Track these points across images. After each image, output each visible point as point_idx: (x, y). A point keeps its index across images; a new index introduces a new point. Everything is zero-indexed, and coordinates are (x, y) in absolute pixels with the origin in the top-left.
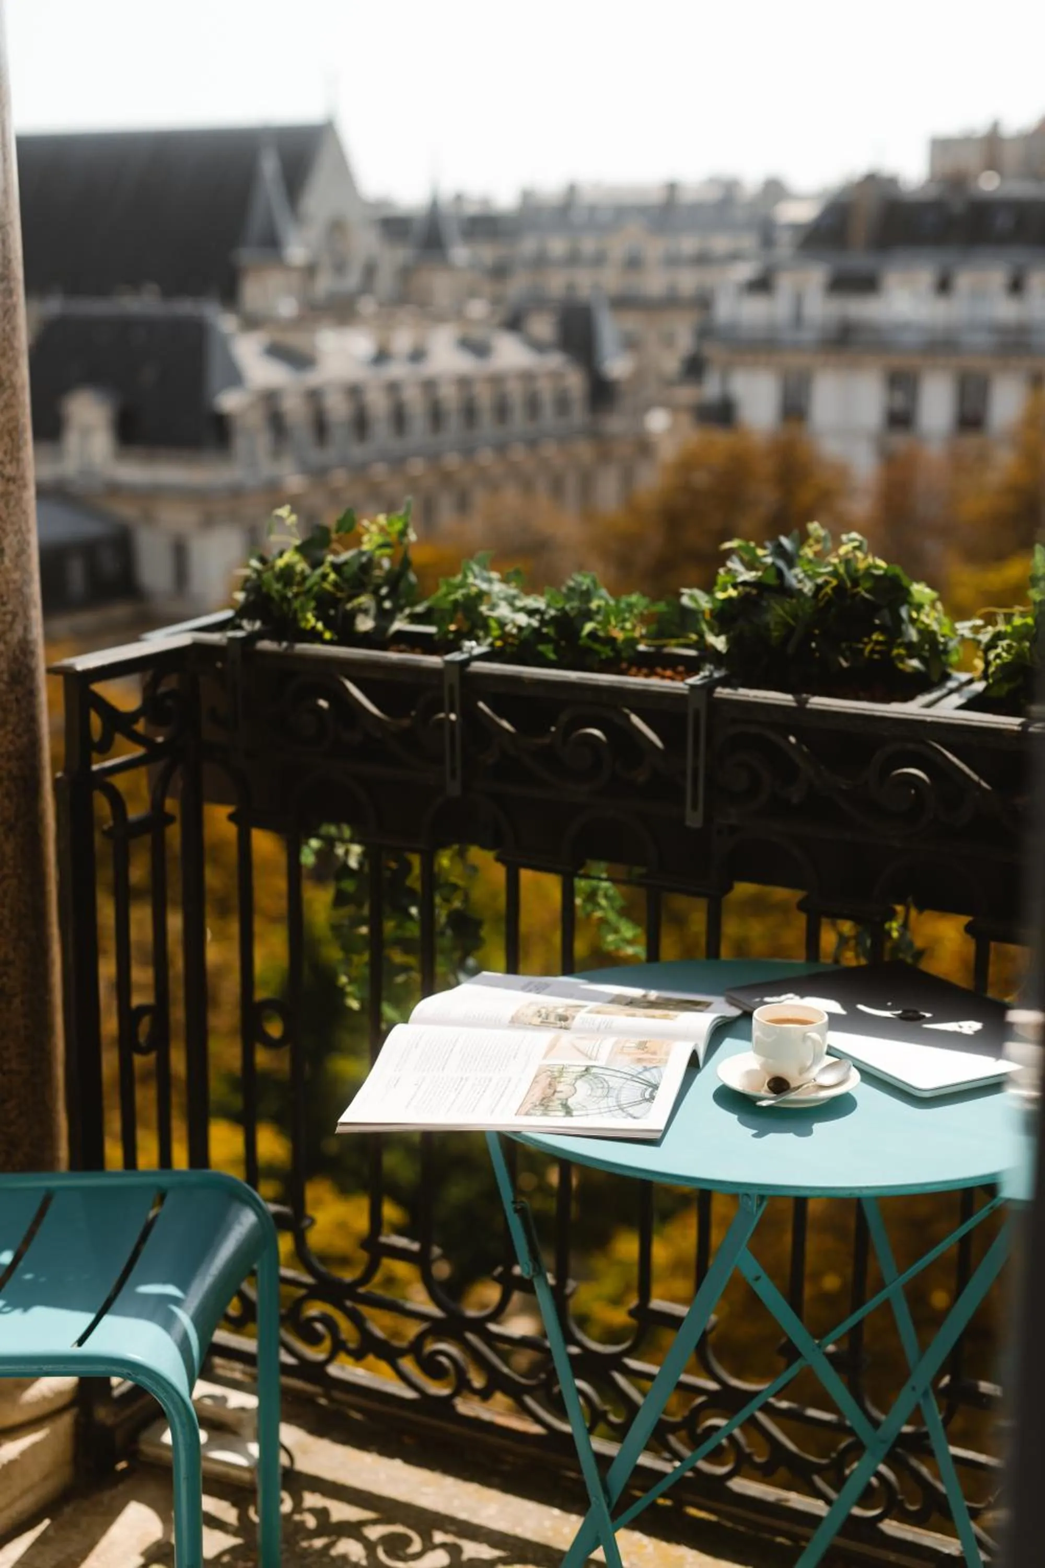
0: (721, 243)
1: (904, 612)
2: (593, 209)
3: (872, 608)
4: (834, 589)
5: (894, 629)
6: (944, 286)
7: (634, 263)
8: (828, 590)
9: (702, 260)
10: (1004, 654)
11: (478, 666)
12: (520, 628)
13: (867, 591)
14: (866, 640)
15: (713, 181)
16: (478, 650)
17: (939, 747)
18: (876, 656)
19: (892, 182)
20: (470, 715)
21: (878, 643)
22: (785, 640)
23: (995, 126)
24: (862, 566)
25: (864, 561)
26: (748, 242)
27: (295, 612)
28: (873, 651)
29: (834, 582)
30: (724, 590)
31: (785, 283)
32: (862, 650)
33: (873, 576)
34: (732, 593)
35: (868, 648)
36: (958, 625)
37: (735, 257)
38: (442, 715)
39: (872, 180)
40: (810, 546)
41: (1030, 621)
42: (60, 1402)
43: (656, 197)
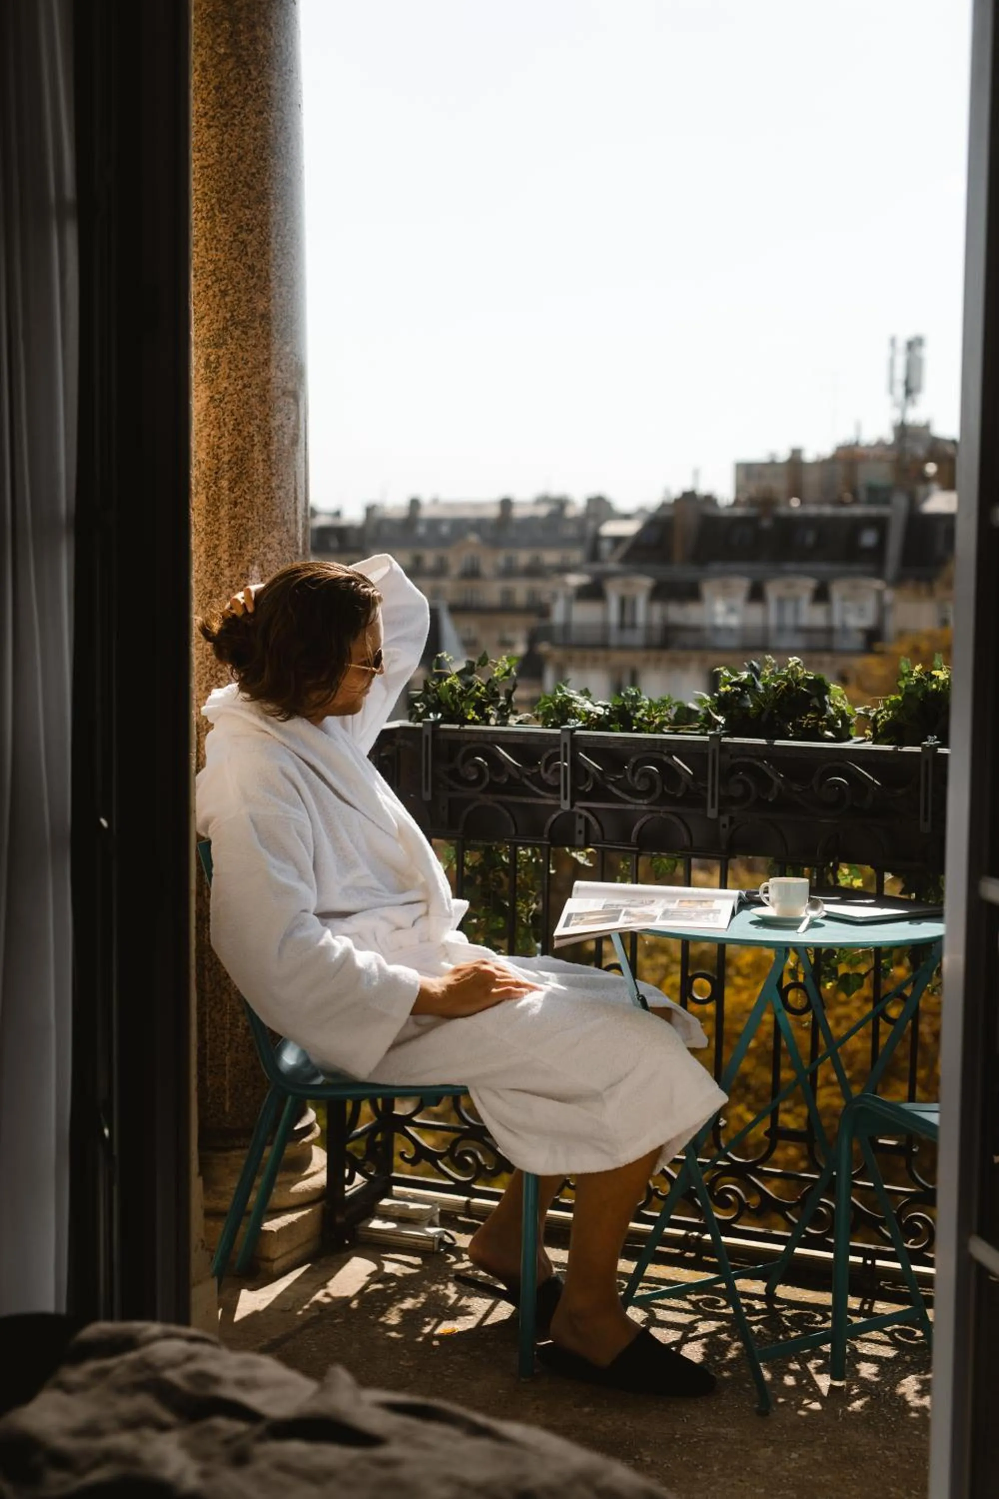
0: (551, 557)
1: (826, 698)
2: (434, 523)
3: (808, 697)
4: (785, 687)
5: (821, 709)
6: (756, 594)
7: (472, 573)
8: (783, 687)
9: (535, 571)
10: (886, 717)
11: (578, 732)
12: (599, 715)
13: (805, 687)
14: (803, 717)
15: (543, 500)
16: (580, 724)
17: (853, 765)
18: (809, 727)
19: (710, 500)
20: (576, 763)
21: (812, 719)
22: (760, 714)
23: (796, 454)
24: (801, 676)
25: (802, 673)
26: (577, 556)
27: (462, 710)
28: (808, 724)
29: (786, 684)
30: (725, 686)
31: (614, 591)
32: (802, 723)
33: (807, 679)
34: (728, 688)
35: (805, 722)
36: (857, 709)
37: (564, 569)
38: (559, 763)
39: (689, 497)
40: (768, 669)
41: (900, 698)
42: (315, 1196)
43: (493, 512)
